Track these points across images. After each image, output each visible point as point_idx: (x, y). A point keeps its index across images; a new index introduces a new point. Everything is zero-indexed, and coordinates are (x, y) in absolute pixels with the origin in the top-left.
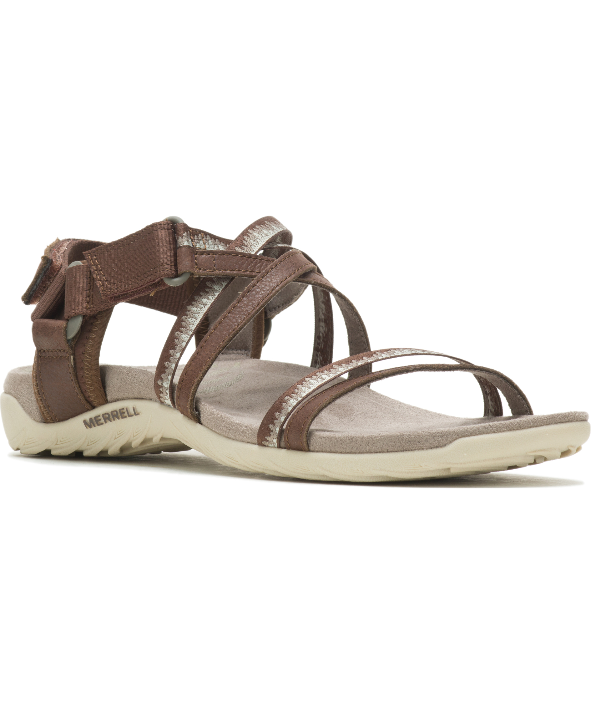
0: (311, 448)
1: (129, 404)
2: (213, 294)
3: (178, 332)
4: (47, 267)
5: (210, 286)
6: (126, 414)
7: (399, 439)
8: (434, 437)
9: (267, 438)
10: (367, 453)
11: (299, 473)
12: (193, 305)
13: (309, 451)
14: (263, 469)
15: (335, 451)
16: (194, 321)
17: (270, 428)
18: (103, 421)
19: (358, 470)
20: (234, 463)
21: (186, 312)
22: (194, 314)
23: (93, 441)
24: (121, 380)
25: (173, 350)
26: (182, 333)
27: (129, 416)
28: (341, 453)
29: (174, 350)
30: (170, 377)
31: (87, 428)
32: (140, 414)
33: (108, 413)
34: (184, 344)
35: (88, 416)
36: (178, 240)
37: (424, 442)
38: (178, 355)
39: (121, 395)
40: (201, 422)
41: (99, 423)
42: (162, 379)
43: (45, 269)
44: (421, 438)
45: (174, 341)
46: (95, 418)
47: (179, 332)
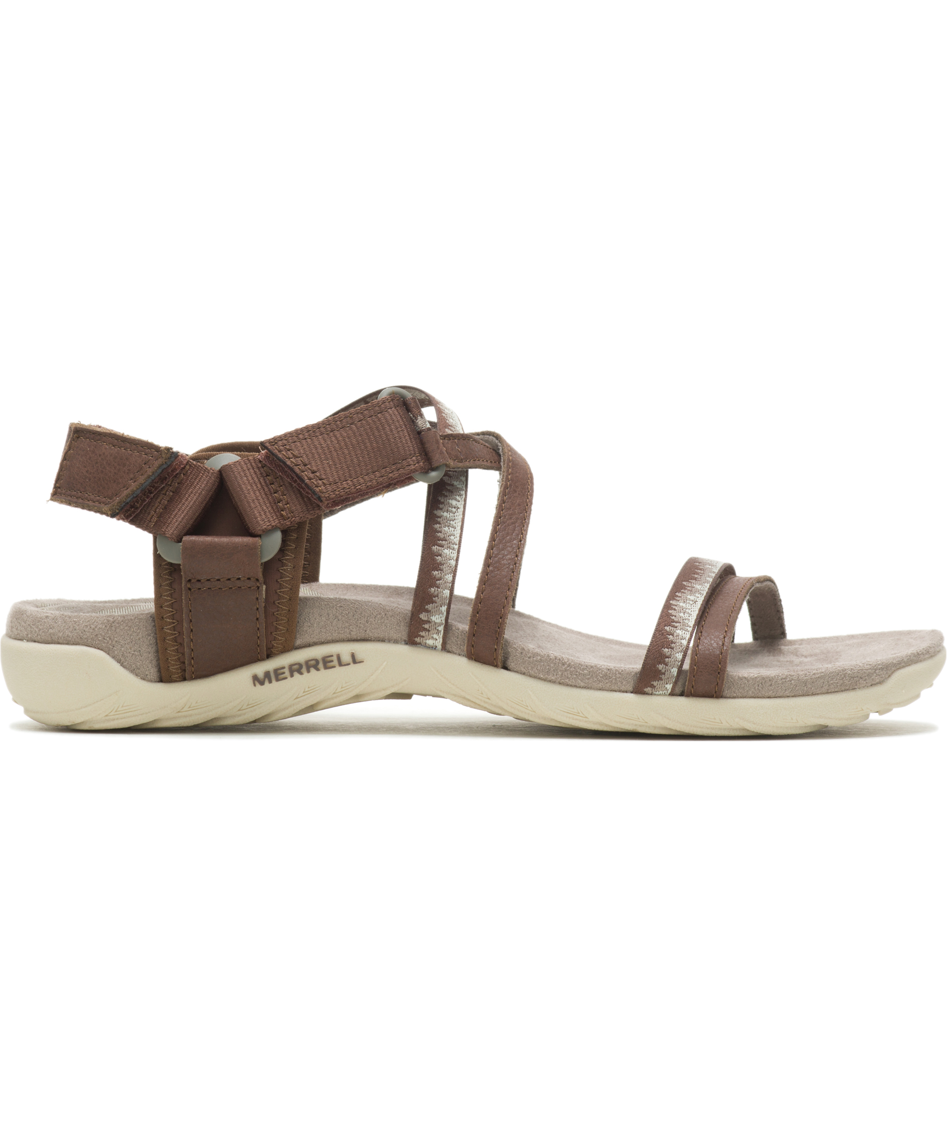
0: (726, 693)
1: (344, 650)
2: (458, 494)
3: (436, 546)
4: (169, 464)
5: (449, 482)
6: (336, 663)
7: (841, 675)
8: (876, 670)
9: (655, 683)
10: (803, 695)
11: (703, 727)
12: (441, 509)
13: (722, 697)
14: (636, 725)
15: (761, 695)
16: (453, 530)
17: (660, 669)
18: (287, 674)
19: (792, 719)
20: (576, 719)
21: (436, 519)
22: (448, 522)
23: (250, 705)
24: (327, 616)
25: (438, 571)
26: (443, 547)
27: (341, 664)
28: (769, 697)
29: (440, 572)
30: (444, 609)
31: (255, 685)
32: (365, 662)
33: (299, 663)
34: (453, 563)
35: (259, 669)
36: (417, 421)
37: (866, 677)
38: (449, 577)
39: (323, 637)
40: (509, 668)
41: (279, 678)
42: (427, 611)
43: (165, 466)
44: (864, 672)
45: (434, 560)
46: (276, 671)
47: (438, 547)
